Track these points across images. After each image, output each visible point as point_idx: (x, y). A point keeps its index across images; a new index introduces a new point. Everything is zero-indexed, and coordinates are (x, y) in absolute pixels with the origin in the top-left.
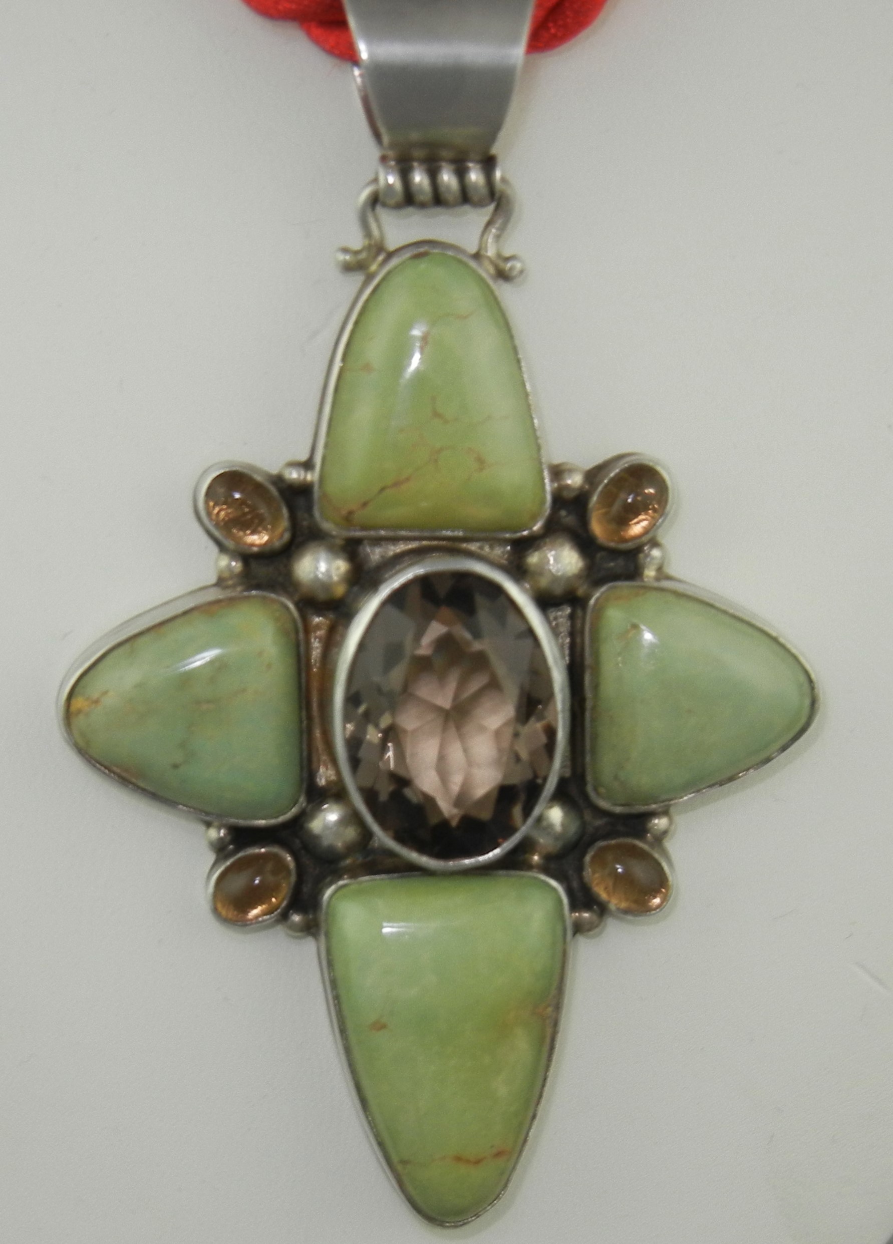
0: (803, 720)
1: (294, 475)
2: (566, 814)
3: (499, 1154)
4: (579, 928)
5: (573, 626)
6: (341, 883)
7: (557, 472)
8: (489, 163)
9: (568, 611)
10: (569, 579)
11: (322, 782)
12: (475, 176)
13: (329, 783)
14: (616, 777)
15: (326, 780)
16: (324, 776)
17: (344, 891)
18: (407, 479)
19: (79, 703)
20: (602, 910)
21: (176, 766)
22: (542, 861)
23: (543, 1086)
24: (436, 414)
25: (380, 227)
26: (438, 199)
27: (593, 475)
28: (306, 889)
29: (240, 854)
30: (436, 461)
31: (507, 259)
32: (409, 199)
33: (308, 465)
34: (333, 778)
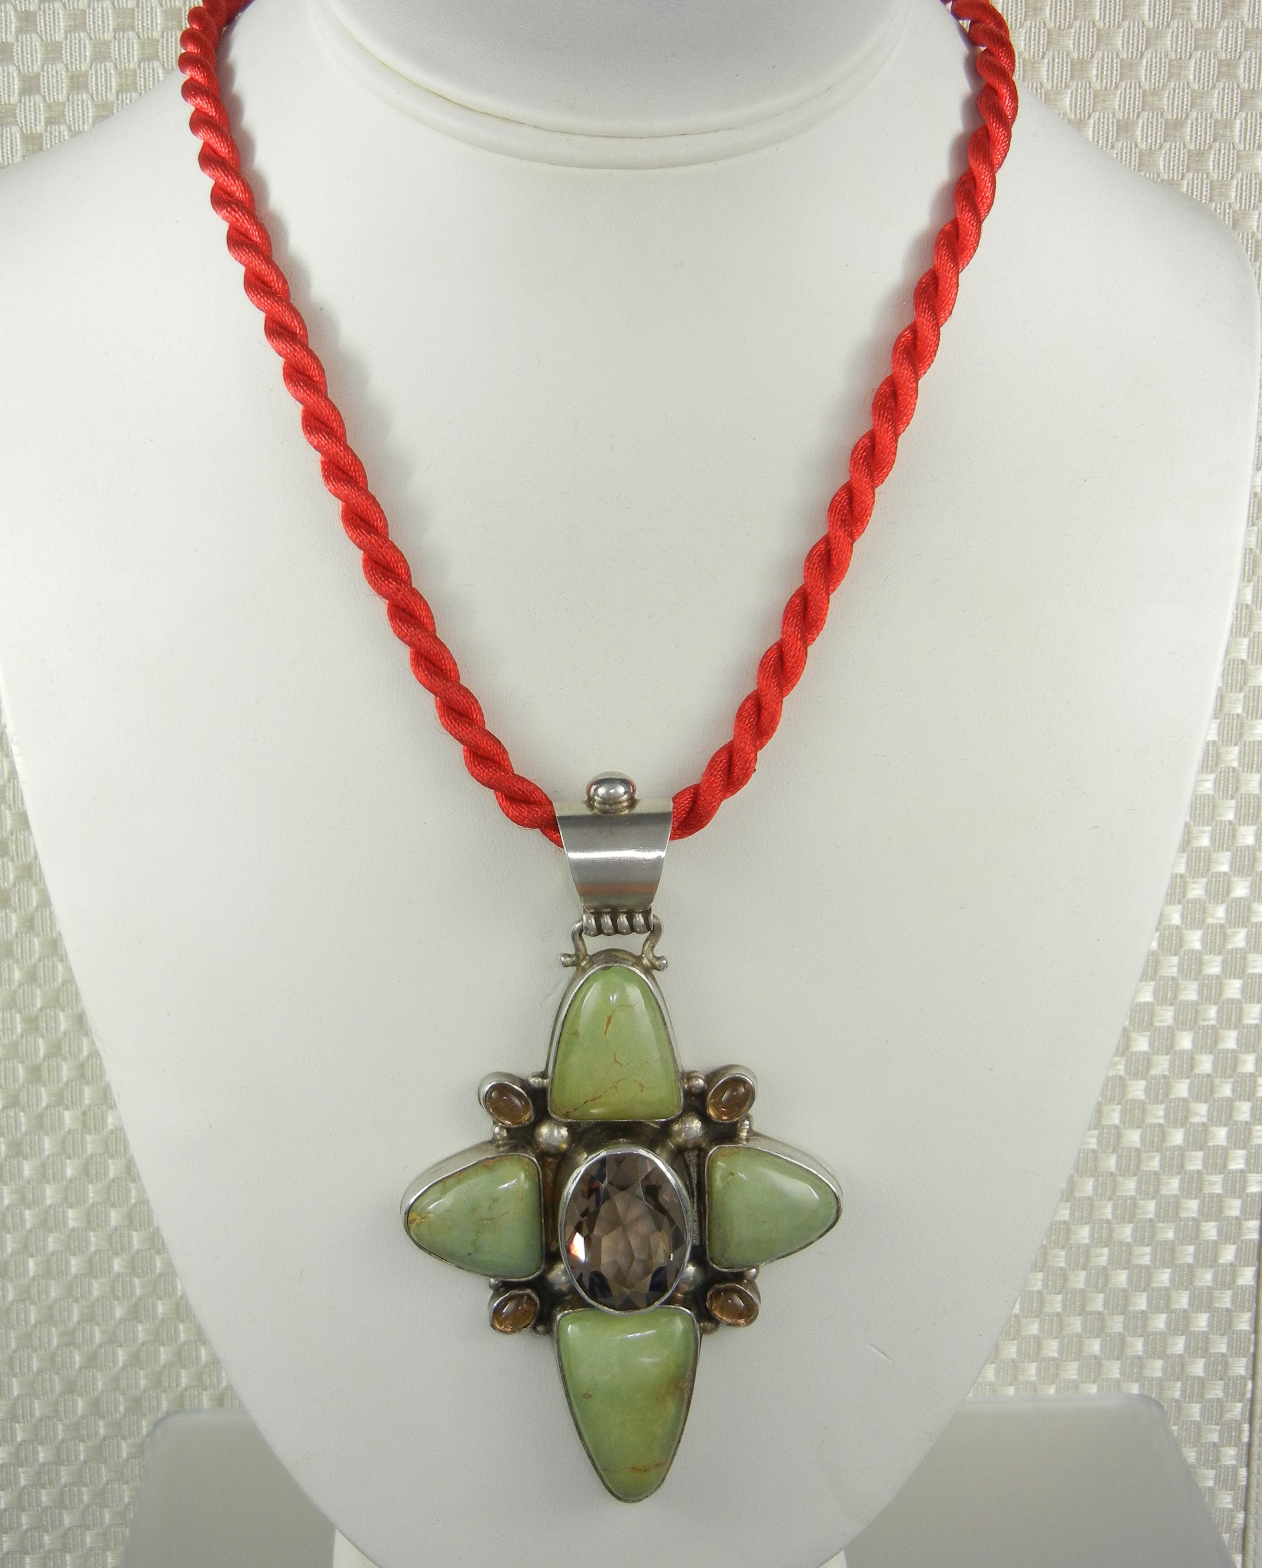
0: (832, 1221)
1: (534, 1081)
2: (697, 1269)
3: (658, 1465)
4: (704, 1331)
5: (699, 1161)
6: (565, 1312)
7: (688, 1076)
8: (647, 913)
9: (697, 1152)
10: (695, 1138)
12: (640, 919)
17: (568, 1316)
18: (600, 1097)
19: (412, 1216)
20: (717, 1323)
21: (470, 1254)
23: (684, 1424)
24: (616, 1061)
25: (584, 944)
26: (616, 930)
27: (711, 1078)
28: (546, 1314)
29: (507, 1295)
30: (616, 1087)
31: (658, 959)
32: (600, 931)
33: (543, 1075)
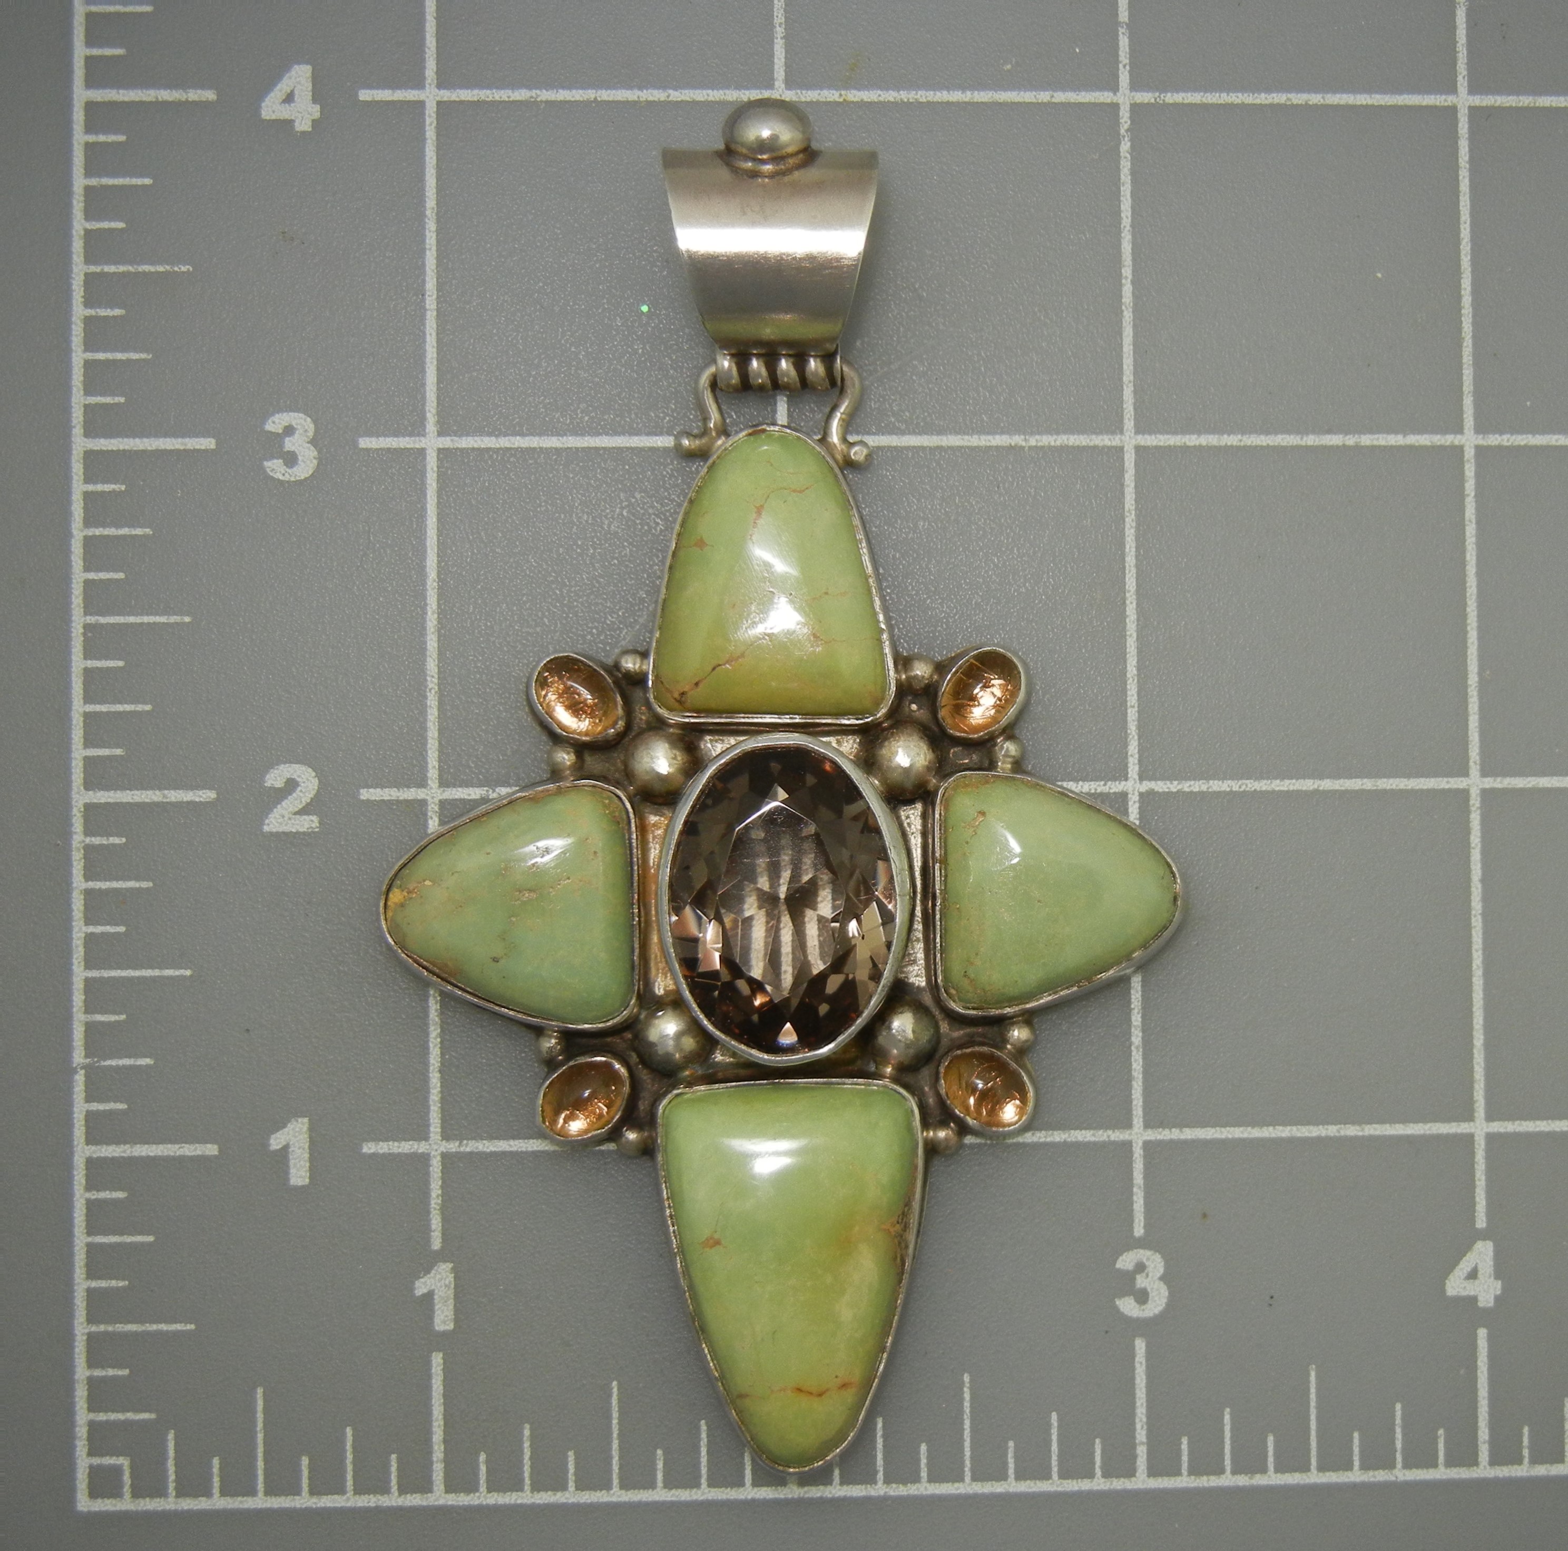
1: (630, 664)
2: (917, 1021)
3: (844, 1386)
5: (924, 825)
6: (675, 1092)
7: (905, 662)
9: (920, 807)
11: (659, 990)
12: (815, 367)
13: (667, 993)
14: (965, 975)
15: (665, 990)
16: (661, 985)
17: (679, 1099)
18: (741, 656)
19: (394, 894)
20: (960, 1127)
21: (496, 960)
22: (894, 1072)
26: (776, 386)
27: (941, 666)
28: (643, 1106)
29: (571, 1063)
31: (852, 445)
32: (745, 387)
33: (645, 654)
34: (672, 987)
